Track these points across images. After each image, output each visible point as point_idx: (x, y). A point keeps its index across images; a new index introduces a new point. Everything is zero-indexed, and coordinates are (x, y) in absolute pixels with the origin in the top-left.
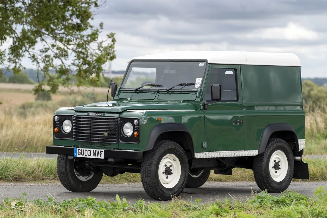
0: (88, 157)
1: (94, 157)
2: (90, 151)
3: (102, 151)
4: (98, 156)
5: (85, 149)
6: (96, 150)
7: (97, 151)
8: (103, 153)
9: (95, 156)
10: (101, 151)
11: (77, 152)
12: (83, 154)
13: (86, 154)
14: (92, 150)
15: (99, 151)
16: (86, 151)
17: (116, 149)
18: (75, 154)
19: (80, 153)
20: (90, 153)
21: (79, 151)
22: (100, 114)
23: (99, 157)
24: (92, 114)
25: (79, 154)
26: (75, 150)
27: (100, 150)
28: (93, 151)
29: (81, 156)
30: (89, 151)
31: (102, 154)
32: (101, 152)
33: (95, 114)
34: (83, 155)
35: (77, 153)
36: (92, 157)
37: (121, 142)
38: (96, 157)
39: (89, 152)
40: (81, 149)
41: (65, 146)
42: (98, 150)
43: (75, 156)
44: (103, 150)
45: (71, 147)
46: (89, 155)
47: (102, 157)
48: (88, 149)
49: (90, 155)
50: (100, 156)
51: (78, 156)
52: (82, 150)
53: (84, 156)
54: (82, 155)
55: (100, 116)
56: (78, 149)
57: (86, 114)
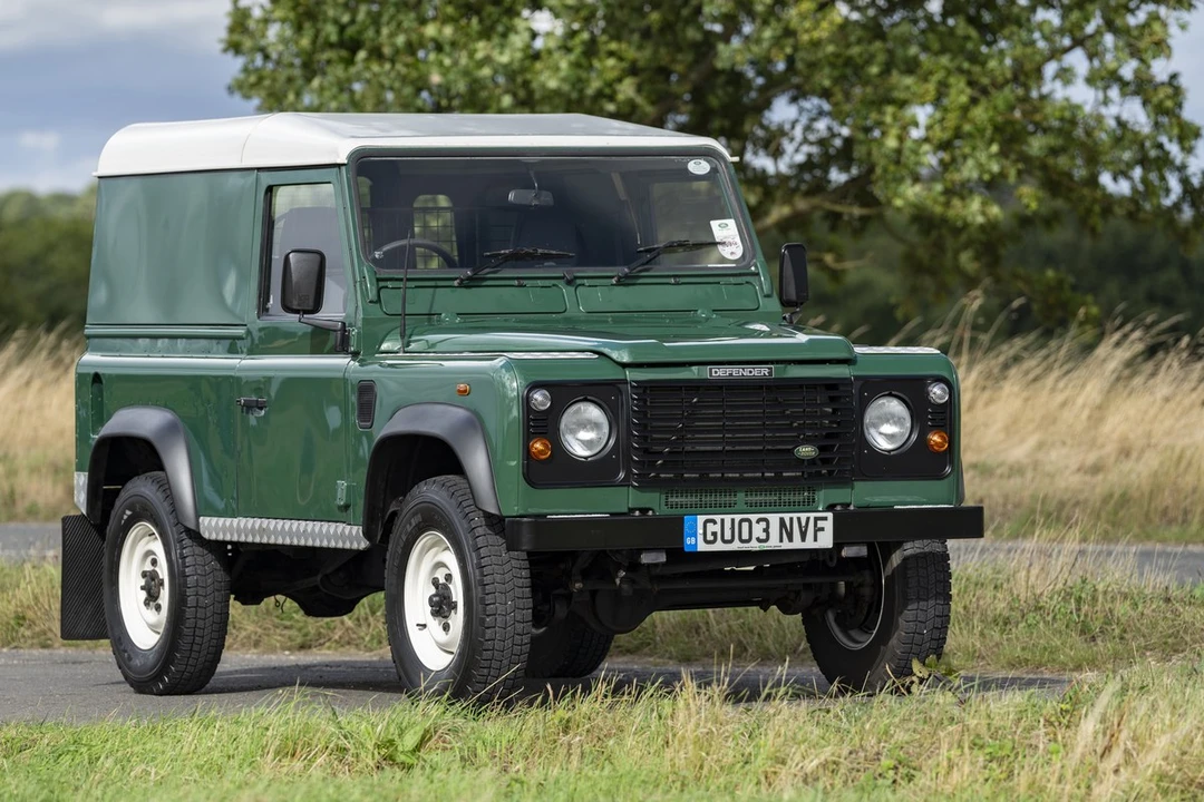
0: (754, 546)
1: (786, 545)
2: (763, 525)
3: (825, 519)
4: (803, 539)
5: (738, 517)
6: (795, 515)
7: (799, 519)
8: (828, 525)
9: (791, 540)
10: (816, 519)
11: (700, 531)
12: (728, 536)
13: (745, 536)
14: (774, 519)
15: (808, 519)
16: (745, 526)
18: (689, 541)
19: (714, 534)
20: (766, 530)
21: (709, 525)
23: (809, 544)
25: (710, 537)
26: (686, 525)
27: (812, 515)
28: (782, 520)
29: (719, 546)
30: (758, 521)
31: (822, 529)
32: (820, 524)
34: (731, 541)
35: (700, 538)
36: (774, 543)
38: (797, 544)
39: (758, 530)
40: (718, 518)
42: (803, 516)
43: (686, 550)
44: (830, 515)
46: (759, 540)
47: (826, 540)
48: (754, 517)
49: (763, 536)
50: (815, 540)
51: (702, 547)
52: (723, 520)
53: (736, 546)
54: (724, 541)
56: (701, 519)
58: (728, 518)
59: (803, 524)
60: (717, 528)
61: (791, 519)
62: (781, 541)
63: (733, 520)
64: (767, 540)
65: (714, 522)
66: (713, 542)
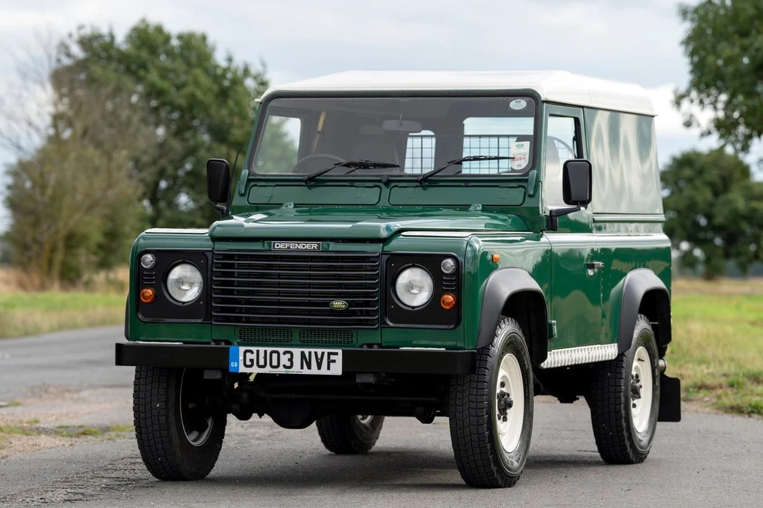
0: (281, 370)
1: (306, 371)
2: (288, 356)
3: (336, 354)
4: (319, 368)
5: (269, 349)
6: (313, 350)
7: (316, 353)
8: (339, 358)
9: (309, 367)
10: (329, 354)
11: (241, 358)
12: (262, 363)
13: (275, 363)
14: (297, 352)
15: (323, 353)
16: (275, 356)
17: (378, 344)
18: (233, 365)
19: (252, 361)
20: (291, 360)
21: (248, 355)
22: (314, 246)
23: (324, 371)
24: (281, 246)
25: (248, 363)
26: (231, 354)
27: (326, 351)
28: (303, 353)
29: (255, 370)
30: (285, 353)
31: (334, 361)
32: (332, 357)
33: (293, 246)
34: (264, 366)
35: (241, 363)
36: (296, 369)
37: (391, 324)
38: (314, 371)
39: (285, 360)
40: (254, 349)
41: (185, 343)
42: (319, 351)
43: (231, 370)
44: (340, 352)
45: (209, 343)
46: (284, 366)
47: (337, 369)
48: (281, 350)
49: (288, 364)
50: (329, 368)
51: (242, 369)
52: (258, 351)
53: (268, 370)
54: (259, 366)
55: (314, 251)
56: (242, 349)
57: (257, 246)
58: (262, 350)
59: (319, 357)
60: (254, 356)
61: (310, 353)
62: (302, 368)
63: (266, 352)
64: (291, 367)
65: (252, 352)
66: (251, 366)
